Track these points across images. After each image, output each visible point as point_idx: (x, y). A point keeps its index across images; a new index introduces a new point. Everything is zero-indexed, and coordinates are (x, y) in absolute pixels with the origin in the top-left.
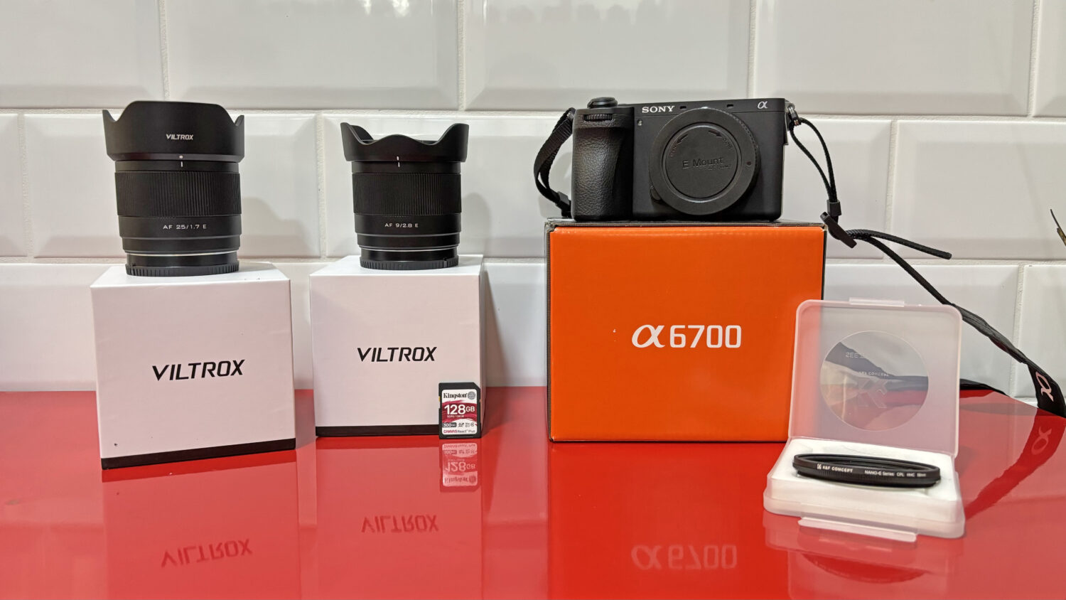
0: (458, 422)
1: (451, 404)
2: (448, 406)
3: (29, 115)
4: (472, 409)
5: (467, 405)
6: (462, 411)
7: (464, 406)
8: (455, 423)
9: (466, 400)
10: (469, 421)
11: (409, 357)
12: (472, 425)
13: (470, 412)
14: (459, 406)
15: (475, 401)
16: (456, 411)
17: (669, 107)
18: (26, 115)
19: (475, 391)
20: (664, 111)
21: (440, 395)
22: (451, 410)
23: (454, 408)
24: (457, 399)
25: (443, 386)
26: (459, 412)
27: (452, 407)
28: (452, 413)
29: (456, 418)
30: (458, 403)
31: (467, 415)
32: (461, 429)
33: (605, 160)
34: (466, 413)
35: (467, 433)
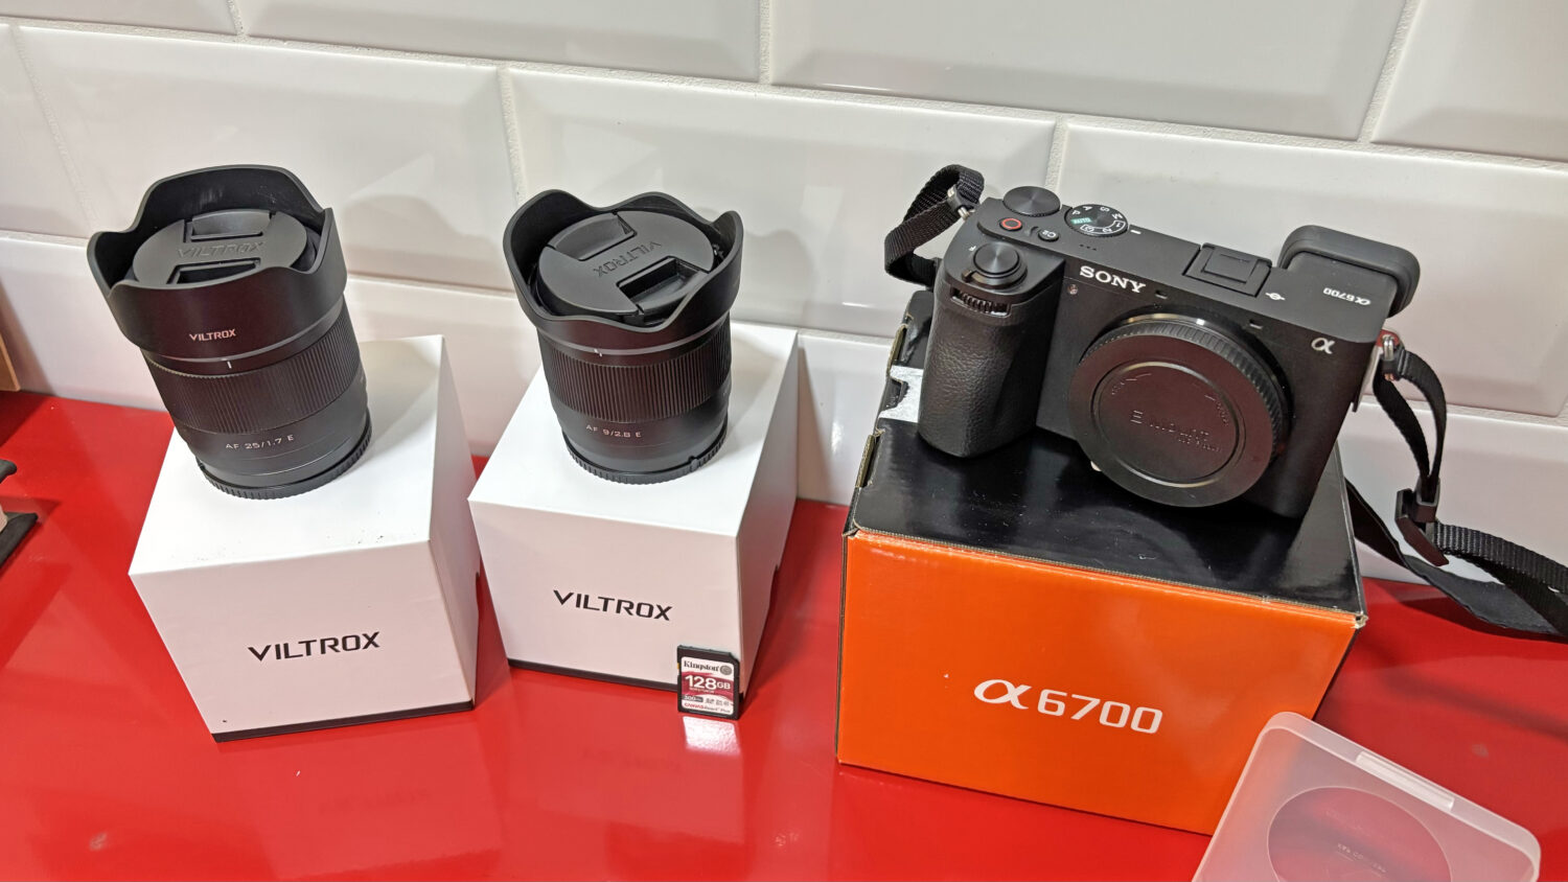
0: (705, 697)
1: (694, 675)
2: (691, 677)
3: (27, 28)
4: (727, 686)
5: (718, 680)
6: (711, 686)
7: (715, 682)
8: (701, 698)
9: (718, 674)
10: (723, 699)
11: (631, 611)
12: (726, 704)
13: (723, 689)
14: (708, 680)
15: (731, 677)
16: (704, 684)
17: (1134, 283)
18: (22, 28)
19: (731, 666)
20: (1124, 286)
21: (679, 661)
22: (695, 682)
23: (699, 680)
24: (704, 671)
25: (683, 652)
26: (707, 685)
27: (696, 678)
28: (697, 685)
29: (702, 693)
30: (705, 676)
31: (718, 692)
32: (708, 705)
33: (983, 371)
34: (718, 689)
35: (719, 711)
